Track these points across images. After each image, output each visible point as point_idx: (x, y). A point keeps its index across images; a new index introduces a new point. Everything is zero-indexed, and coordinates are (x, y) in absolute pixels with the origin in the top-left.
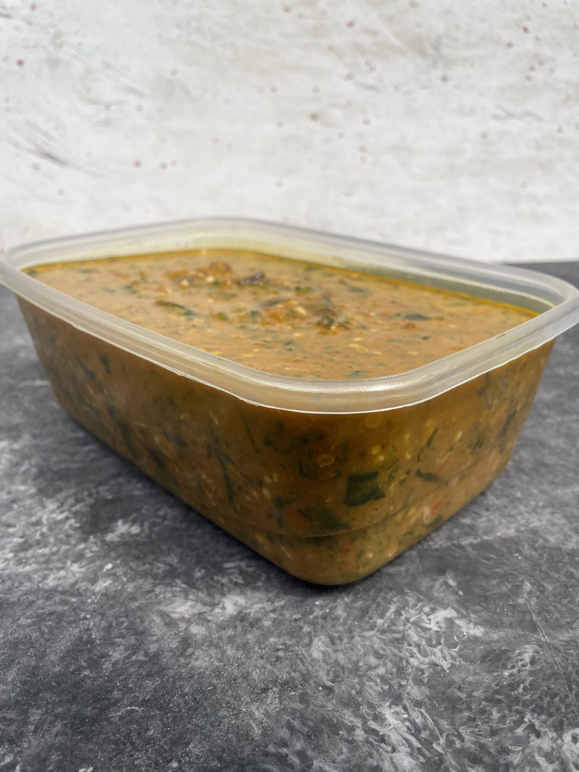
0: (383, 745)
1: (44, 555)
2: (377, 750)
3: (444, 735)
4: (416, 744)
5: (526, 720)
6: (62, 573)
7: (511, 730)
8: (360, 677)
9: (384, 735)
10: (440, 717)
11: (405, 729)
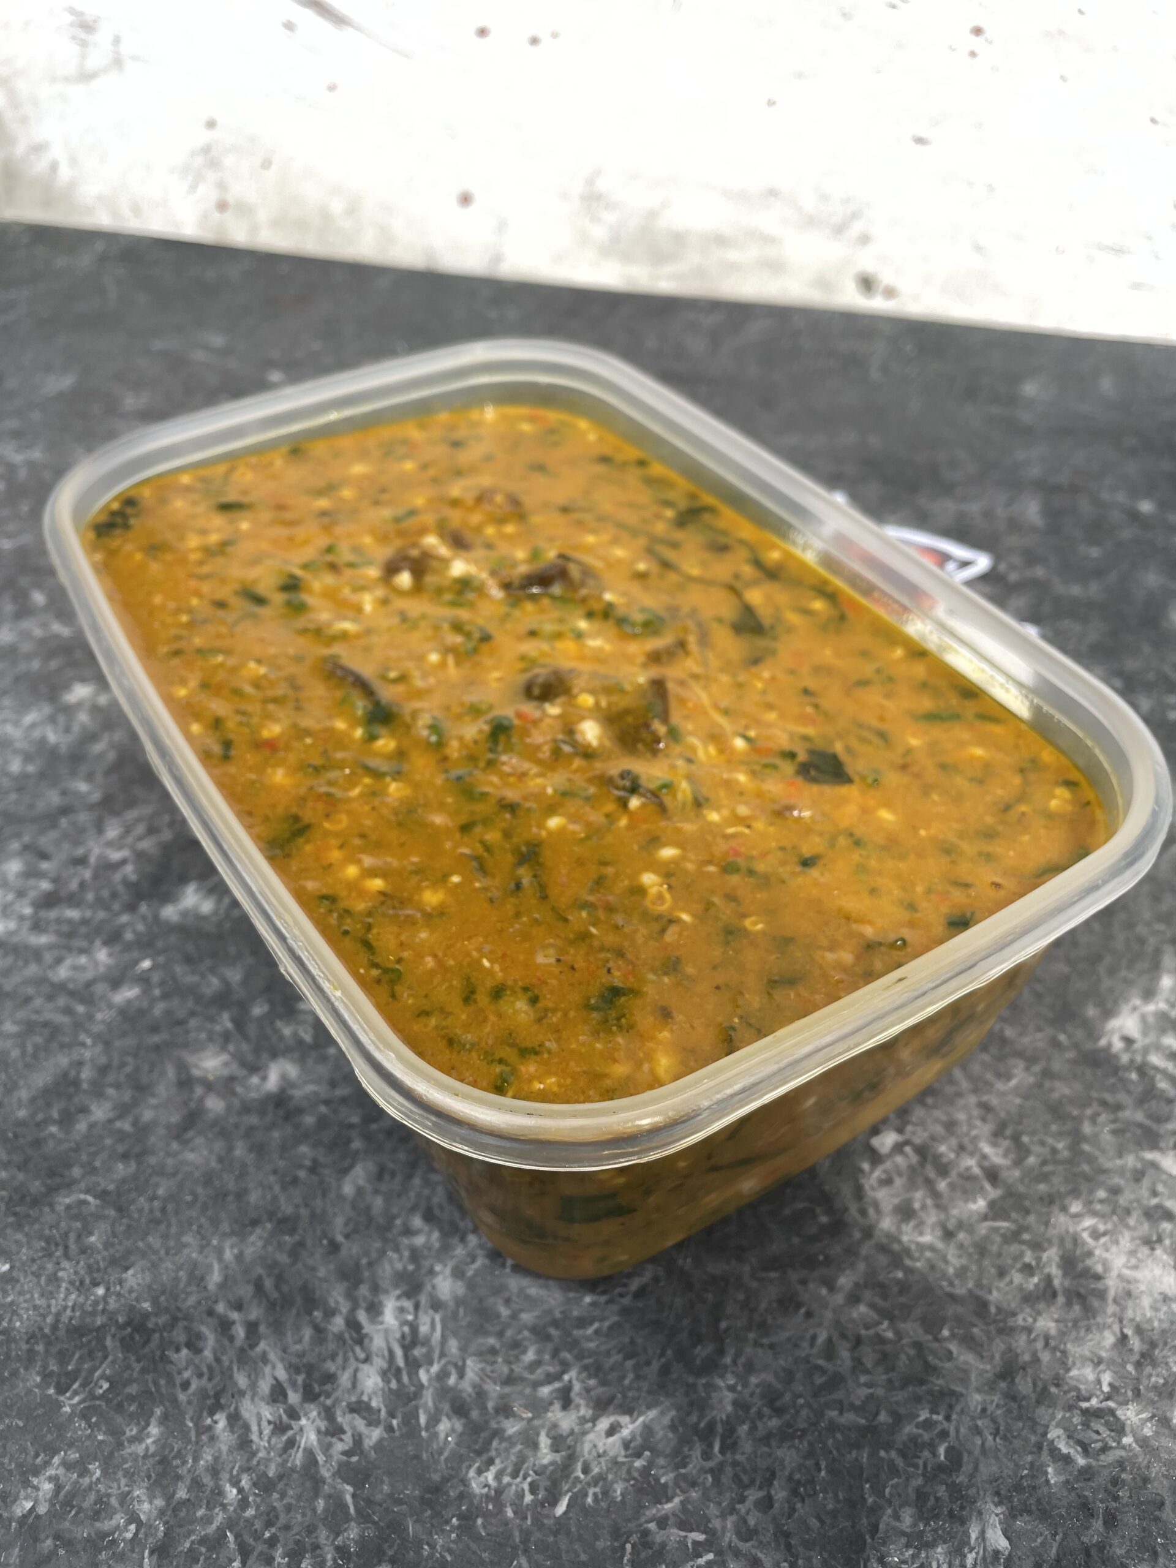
0: (358, 1349)
1: (70, 922)
2: (345, 1354)
3: (443, 1362)
4: (400, 1362)
5: (566, 1377)
6: (83, 960)
7: (536, 1385)
8: (386, 1241)
9: (366, 1335)
10: (455, 1334)
11: (398, 1335)
